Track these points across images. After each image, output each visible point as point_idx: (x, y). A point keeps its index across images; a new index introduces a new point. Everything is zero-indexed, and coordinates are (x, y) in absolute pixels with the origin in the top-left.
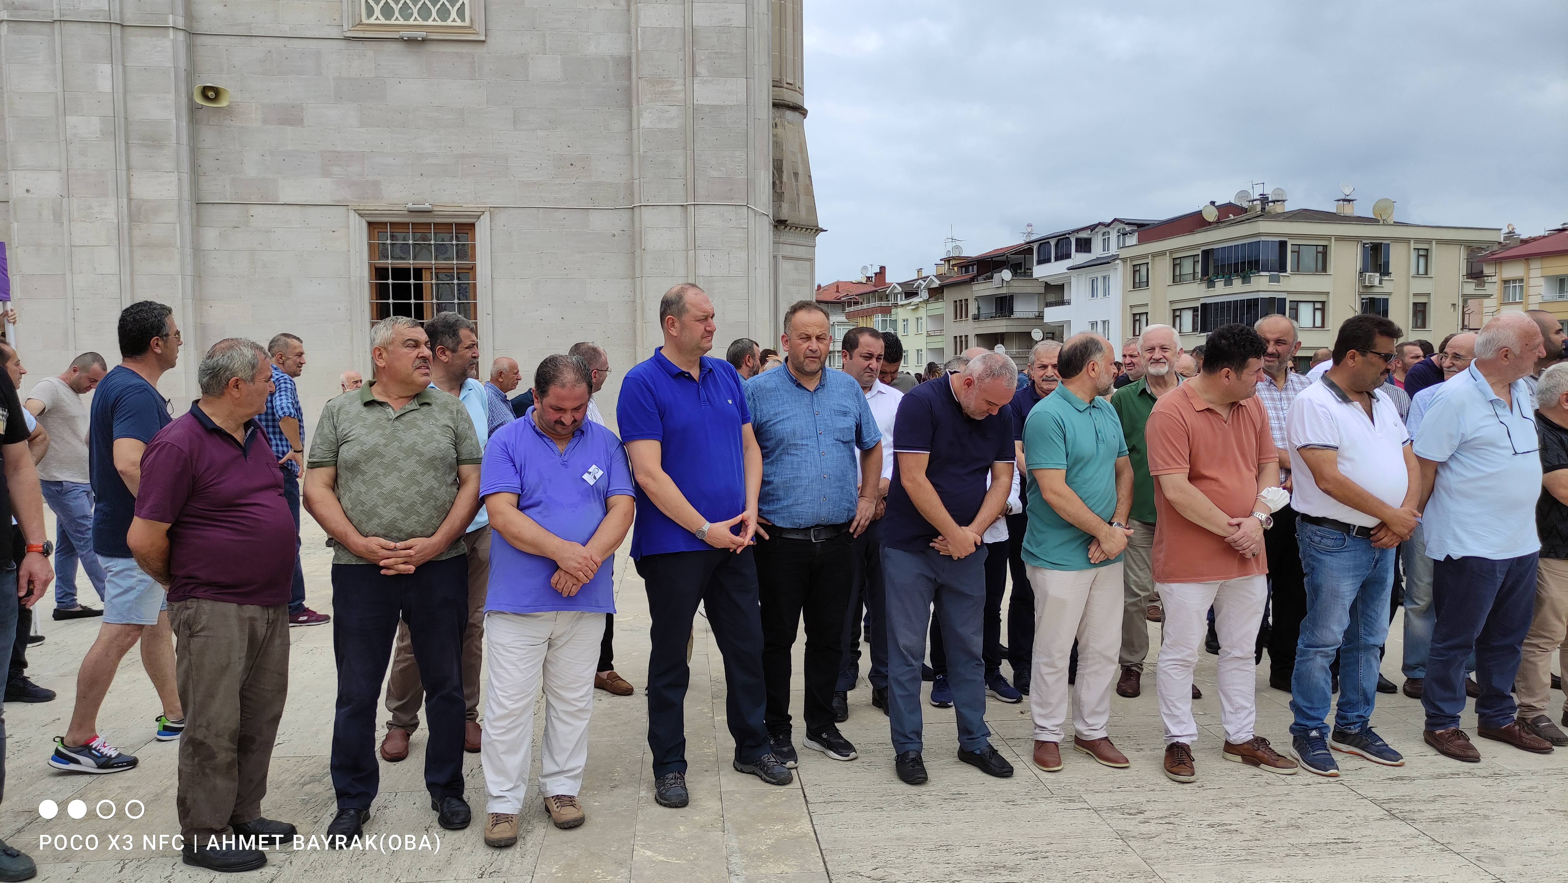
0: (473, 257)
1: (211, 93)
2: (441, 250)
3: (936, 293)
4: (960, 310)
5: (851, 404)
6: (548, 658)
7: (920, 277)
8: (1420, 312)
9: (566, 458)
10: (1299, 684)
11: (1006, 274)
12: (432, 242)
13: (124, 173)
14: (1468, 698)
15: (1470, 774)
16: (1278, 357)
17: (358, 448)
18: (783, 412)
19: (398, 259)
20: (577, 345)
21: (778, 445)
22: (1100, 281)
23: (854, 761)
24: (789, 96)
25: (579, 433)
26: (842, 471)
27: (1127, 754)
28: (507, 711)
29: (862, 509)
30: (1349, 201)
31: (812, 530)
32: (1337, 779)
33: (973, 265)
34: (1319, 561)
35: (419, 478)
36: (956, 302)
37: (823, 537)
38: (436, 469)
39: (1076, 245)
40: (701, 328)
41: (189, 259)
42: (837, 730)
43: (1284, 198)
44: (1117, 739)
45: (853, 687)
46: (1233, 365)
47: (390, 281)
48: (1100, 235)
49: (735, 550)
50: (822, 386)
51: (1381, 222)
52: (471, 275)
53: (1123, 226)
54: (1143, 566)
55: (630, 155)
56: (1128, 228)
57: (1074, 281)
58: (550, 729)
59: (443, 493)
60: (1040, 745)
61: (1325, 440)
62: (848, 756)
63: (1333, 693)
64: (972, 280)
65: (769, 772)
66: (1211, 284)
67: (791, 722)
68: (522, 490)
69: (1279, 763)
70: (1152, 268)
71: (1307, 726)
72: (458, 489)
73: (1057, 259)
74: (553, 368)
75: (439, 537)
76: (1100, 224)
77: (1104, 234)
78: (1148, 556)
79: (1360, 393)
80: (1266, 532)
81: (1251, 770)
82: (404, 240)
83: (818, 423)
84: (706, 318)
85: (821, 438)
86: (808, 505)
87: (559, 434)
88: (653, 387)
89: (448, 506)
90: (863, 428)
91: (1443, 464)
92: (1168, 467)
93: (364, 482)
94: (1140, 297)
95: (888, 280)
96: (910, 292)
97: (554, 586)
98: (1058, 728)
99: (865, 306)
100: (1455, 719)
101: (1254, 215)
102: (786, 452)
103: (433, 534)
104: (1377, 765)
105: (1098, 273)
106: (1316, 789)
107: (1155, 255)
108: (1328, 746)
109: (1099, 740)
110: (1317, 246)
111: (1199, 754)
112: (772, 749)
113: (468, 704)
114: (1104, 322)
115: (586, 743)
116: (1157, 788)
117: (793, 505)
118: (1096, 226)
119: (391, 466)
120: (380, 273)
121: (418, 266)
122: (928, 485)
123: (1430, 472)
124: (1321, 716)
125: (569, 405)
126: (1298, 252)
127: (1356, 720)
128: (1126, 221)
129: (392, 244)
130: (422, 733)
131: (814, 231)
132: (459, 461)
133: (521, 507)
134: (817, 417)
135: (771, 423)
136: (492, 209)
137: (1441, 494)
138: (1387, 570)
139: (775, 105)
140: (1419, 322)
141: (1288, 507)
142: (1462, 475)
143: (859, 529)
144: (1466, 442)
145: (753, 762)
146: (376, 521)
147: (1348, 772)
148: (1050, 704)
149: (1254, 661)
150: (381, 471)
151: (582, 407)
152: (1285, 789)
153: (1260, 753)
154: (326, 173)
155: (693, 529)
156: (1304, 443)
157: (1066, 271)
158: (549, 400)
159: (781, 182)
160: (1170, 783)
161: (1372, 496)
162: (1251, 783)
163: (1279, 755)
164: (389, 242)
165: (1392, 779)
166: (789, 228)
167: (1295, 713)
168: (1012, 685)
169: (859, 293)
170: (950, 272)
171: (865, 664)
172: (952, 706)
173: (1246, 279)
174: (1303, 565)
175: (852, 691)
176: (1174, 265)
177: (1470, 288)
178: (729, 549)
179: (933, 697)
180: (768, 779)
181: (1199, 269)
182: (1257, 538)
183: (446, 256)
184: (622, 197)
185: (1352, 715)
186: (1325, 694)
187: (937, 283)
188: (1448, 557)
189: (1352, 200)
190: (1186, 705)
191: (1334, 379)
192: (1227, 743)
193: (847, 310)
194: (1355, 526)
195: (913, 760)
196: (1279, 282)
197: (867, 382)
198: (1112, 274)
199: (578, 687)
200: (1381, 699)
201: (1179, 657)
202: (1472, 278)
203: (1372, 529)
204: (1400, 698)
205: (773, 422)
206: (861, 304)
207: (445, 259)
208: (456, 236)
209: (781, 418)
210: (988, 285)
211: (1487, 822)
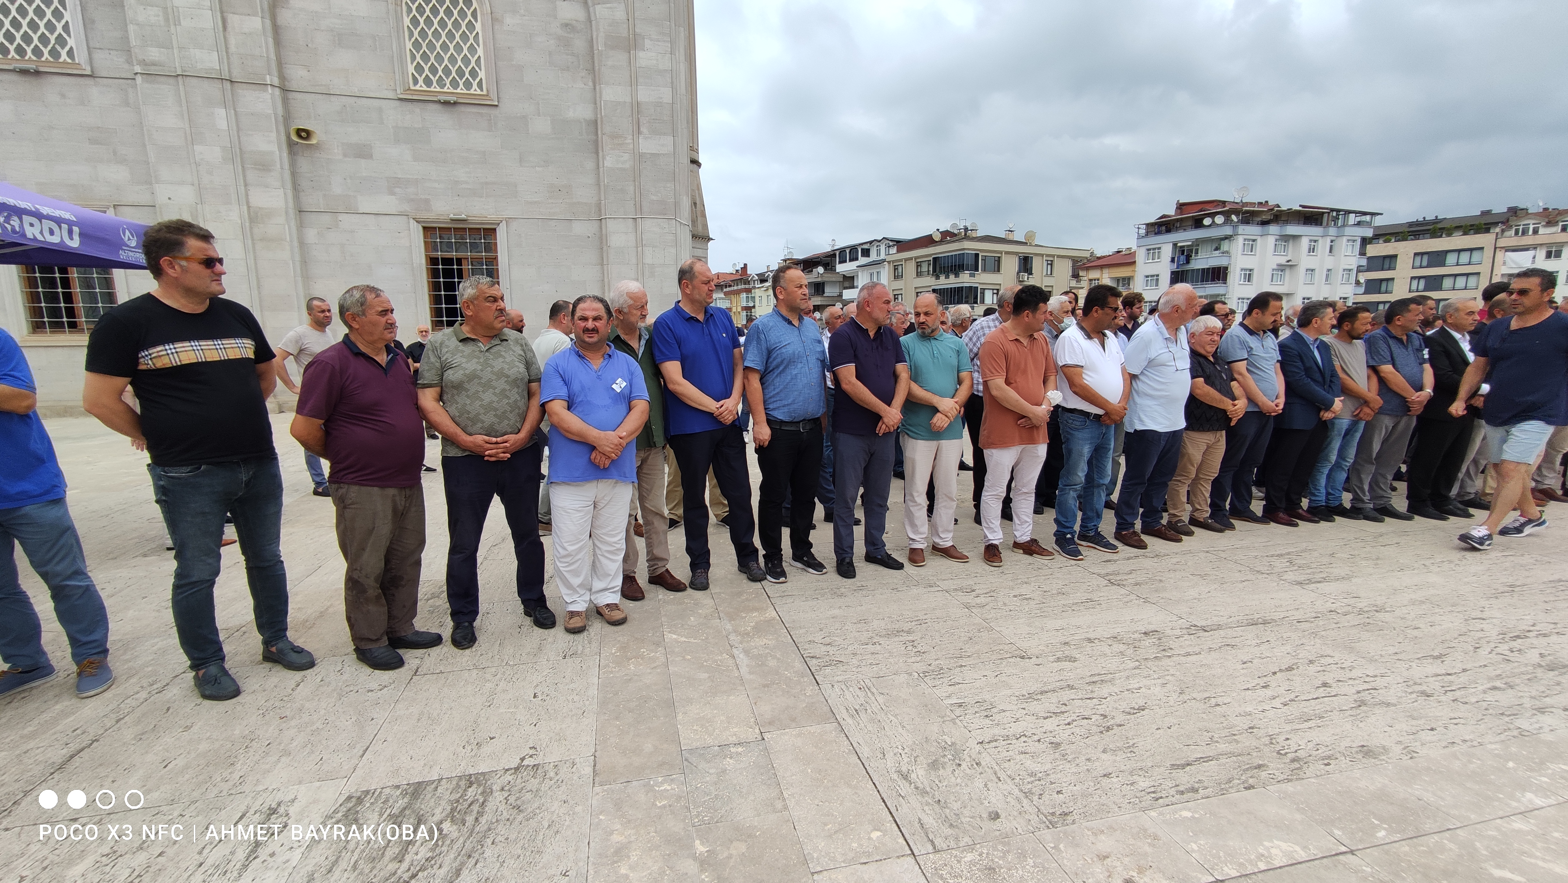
0: (496, 251)
1: (304, 134)
2: (474, 246)
6: (594, 513)
9: (599, 374)
10: (1059, 505)
11: (821, 270)
12: (468, 241)
13: (243, 188)
17: (462, 372)
19: (445, 251)
21: (782, 363)
23: (824, 574)
24: (692, 155)
25: (607, 357)
27: (965, 553)
30: (1012, 231)
31: (802, 423)
32: (1081, 561)
34: (1071, 434)
35: (507, 393)
37: (807, 428)
38: (516, 386)
39: (861, 252)
40: (705, 288)
41: (297, 250)
43: (976, 229)
46: (1030, 309)
47: (440, 266)
48: (875, 246)
50: (801, 324)
51: (1029, 244)
52: (495, 262)
53: (888, 242)
55: (598, 184)
56: (891, 243)
57: (860, 274)
58: (597, 562)
59: (522, 402)
60: (913, 551)
61: (1076, 362)
63: (1079, 512)
66: (938, 278)
67: (783, 552)
68: (569, 396)
69: (1045, 553)
70: (905, 267)
71: (1064, 532)
72: (530, 400)
73: (851, 260)
75: (523, 435)
76: (875, 240)
77: (877, 246)
79: (1098, 333)
80: (1048, 418)
82: (448, 239)
84: (709, 282)
85: (809, 358)
88: (672, 327)
89: (526, 412)
91: (1139, 376)
92: (993, 375)
93: (468, 396)
94: (898, 284)
95: (749, 272)
96: (763, 279)
97: (593, 461)
98: (923, 540)
99: (736, 288)
100: (1132, 525)
101: (961, 238)
103: (518, 432)
104: (1103, 553)
105: (874, 270)
107: (906, 260)
108: (1077, 543)
109: (949, 546)
110: (995, 257)
117: (791, 404)
118: (872, 242)
119: (487, 385)
120: (433, 261)
121: (459, 257)
122: (859, 383)
123: (1132, 381)
124: (1072, 525)
126: (985, 260)
127: (1092, 527)
128: (890, 239)
129: (440, 242)
131: (708, 239)
132: (530, 381)
133: (569, 409)
134: (805, 344)
135: (778, 348)
136: (507, 219)
137: (1136, 393)
138: (1110, 440)
142: (1147, 382)
144: (1150, 362)
146: (479, 425)
148: (919, 526)
150: (481, 389)
153: (1033, 548)
154: (392, 193)
156: (1065, 363)
157: (856, 268)
161: (1101, 396)
162: (1028, 568)
163: (1046, 548)
164: (438, 240)
167: (1057, 523)
169: (731, 279)
173: (957, 276)
176: (917, 266)
181: (931, 269)
183: (477, 250)
184: (593, 212)
185: (1091, 525)
186: (1075, 512)
188: (1135, 430)
189: (1014, 231)
190: (997, 522)
191: (1084, 323)
192: (1015, 542)
193: (725, 290)
194: (1092, 414)
195: (848, 563)
196: (974, 277)
198: (882, 270)
199: (615, 534)
201: (994, 493)
202: (1074, 277)
203: (1101, 415)
206: (733, 286)
207: (477, 252)
208: (484, 237)
209: (784, 344)
210: (810, 276)
211: (1163, 584)
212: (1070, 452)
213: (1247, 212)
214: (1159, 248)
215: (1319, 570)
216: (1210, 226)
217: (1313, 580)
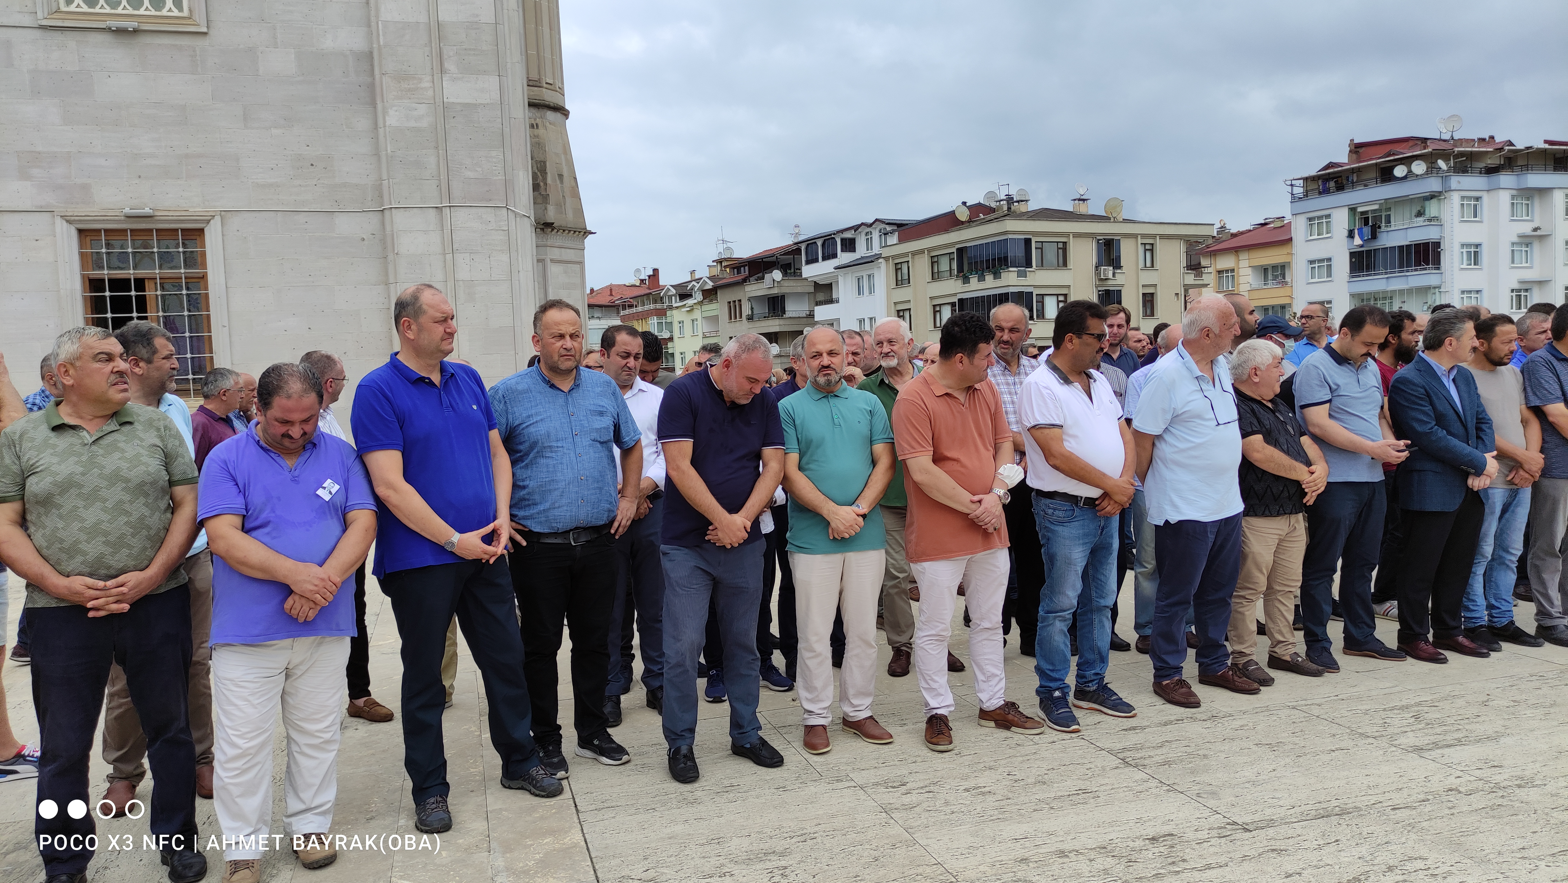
0: (204, 265)
2: (166, 259)
3: (710, 294)
4: (734, 310)
5: (607, 403)
6: (286, 689)
7: (693, 279)
8: (1149, 301)
9: (296, 473)
10: (1041, 648)
11: (777, 275)
12: (155, 250)
14: (1189, 649)
15: (1193, 719)
16: (1012, 345)
17: (53, 479)
18: (537, 414)
19: (115, 269)
20: (308, 354)
21: (532, 448)
22: (865, 279)
23: (627, 765)
24: (549, 97)
25: (310, 446)
26: (600, 472)
27: (891, 730)
28: (241, 751)
29: (623, 509)
30: (1084, 200)
31: (571, 533)
32: (1079, 734)
33: (744, 266)
34: (1053, 531)
35: (127, 507)
36: (729, 303)
37: (583, 539)
38: (146, 495)
39: (842, 245)
40: (440, 329)
42: (609, 735)
43: (1027, 199)
44: (883, 717)
45: (626, 690)
46: (965, 351)
47: (107, 294)
48: (863, 235)
49: (488, 561)
50: (576, 386)
51: (1112, 220)
52: (202, 284)
53: (884, 226)
54: (898, 549)
55: (377, 154)
56: (889, 228)
57: (841, 280)
58: (293, 766)
59: (156, 520)
60: (810, 729)
61: (1051, 419)
62: (621, 759)
63: (1072, 655)
64: (745, 280)
65: (538, 785)
66: (966, 280)
67: (561, 732)
68: (247, 510)
69: (1028, 725)
70: (912, 266)
71: (1051, 687)
72: (172, 513)
73: (824, 259)
74: (277, 378)
75: (154, 570)
76: (863, 224)
77: (867, 234)
78: (902, 538)
80: (1004, 506)
81: (1005, 733)
82: (122, 247)
83: (573, 424)
84: (445, 320)
85: (577, 439)
86: (565, 508)
87: (287, 449)
88: (390, 395)
89: (162, 534)
90: (622, 427)
91: (1159, 437)
92: (914, 451)
93: (61, 516)
94: (903, 294)
95: (662, 282)
96: (684, 294)
97: (288, 611)
98: (825, 711)
99: (640, 309)
100: (1179, 669)
101: (1002, 214)
102: (540, 454)
103: (147, 567)
104: (1113, 718)
105: (863, 271)
106: (1060, 746)
107: (915, 253)
108: (1070, 705)
109: (864, 719)
110: (1057, 242)
111: (957, 724)
112: (541, 762)
113: (199, 749)
114: (871, 319)
115: (334, 776)
116: (919, 759)
117: (550, 509)
118: (858, 227)
119: (93, 497)
120: (95, 284)
121: (139, 276)
122: (693, 473)
123: (1148, 445)
124: (1062, 677)
125: (296, 417)
126: (1042, 249)
127: (1093, 677)
128: (887, 221)
129: (108, 253)
130: (147, 784)
131: (582, 233)
132: (171, 483)
133: (246, 529)
134: (572, 418)
135: (524, 425)
136: (223, 213)
137: (1158, 464)
138: (1112, 537)
139: (531, 105)
140: (1148, 312)
141: (1023, 483)
142: (1175, 446)
143: (621, 529)
144: (1177, 416)
145: (521, 777)
147: (1088, 727)
148: (816, 688)
149: (1001, 631)
150: (81, 504)
151: (312, 419)
152: (1033, 749)
153: (1010, 717)
154: (25, 176)
155: (441, 541)
156: (1033, 424)
157: (834, 270)
158: (275, 411)
159: (546, 184)
160: (930, 754)
161: (1095, 468)
162: (1003, 746)
163: (1027, 717)
164: (104, 250)
165: (1126, 730)
166: (556, 230)
167: (1040, 676)
168: (784, 675)
169: (633, 296)
170: (723, 274)
171: (638, 666)
172: (725, 701)
173: (997, 275)
174: (1040, 536)
175: (626, 695)
176: (932, 263)
177: (1190, 279)
178: (481, 559)
179: (708, 693)
180: (537, 792)
181: (955, 266)
182: (997, 513)
183: (172, 265)
184: (370, 199)
185: (1090, 673)
186: (1065, 656)
187: (710, 285)
188: (1167, 522)
189: (1087, 200)
190: (941, 677)
191: (1057, 363)
192: (981, 710)
193: (622, 313)
194: (1082, 497)
195: (685, 756)
196: (1026, 277)
197: (625, 380)
198: (876, 273)
199: (322, 717)
200: (1115, 657)
201: (933, 632)
202: (1191, 269)
203: (1097, 499)
204: (1133, 655)
205: (526, 424)
206: (636, 307)
207: (171, 268)
208: (183, 243)
209: (535, 420)
210: (760, 286)
211: (1206, 761)
212: (1052, 558)
213: (1461, 154)
214: (1328, 216)
215: (1456, 727)
216: (1405, 178)
217: (1440, 744)
